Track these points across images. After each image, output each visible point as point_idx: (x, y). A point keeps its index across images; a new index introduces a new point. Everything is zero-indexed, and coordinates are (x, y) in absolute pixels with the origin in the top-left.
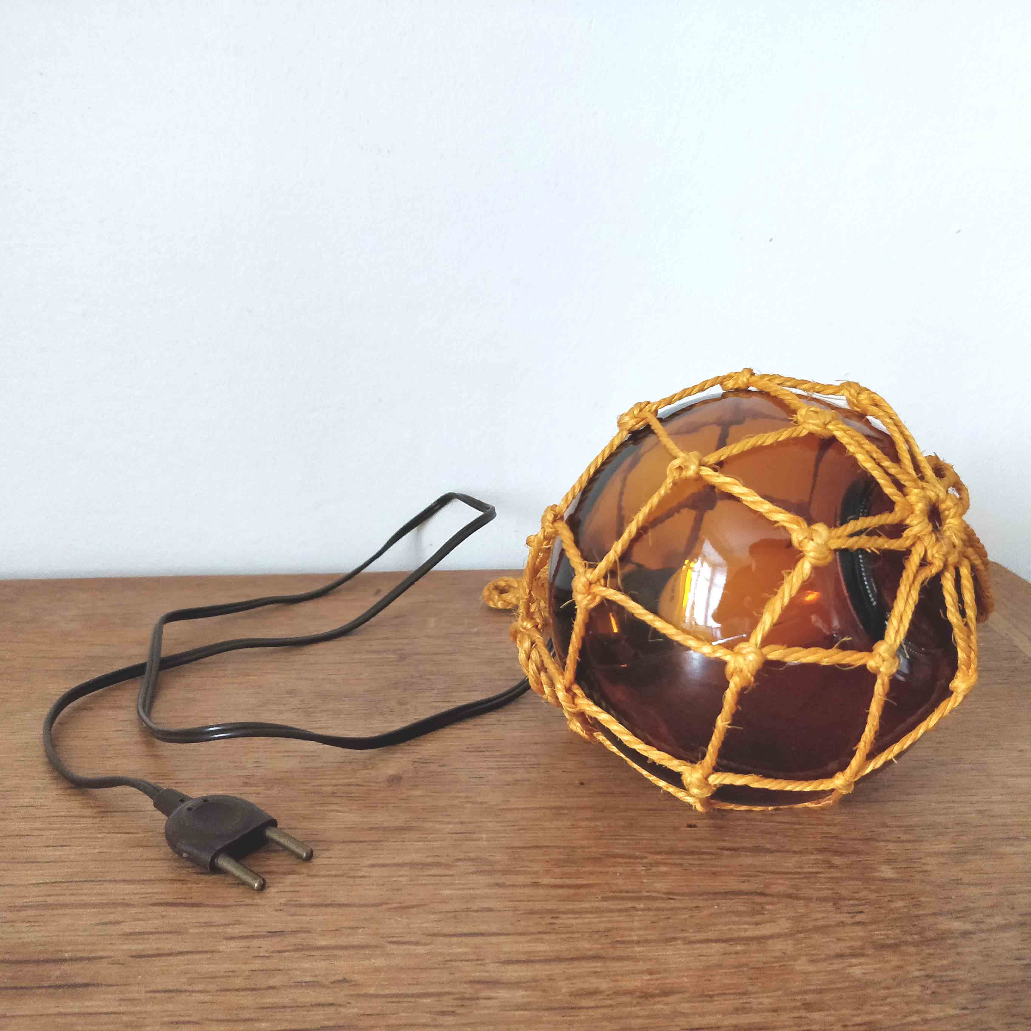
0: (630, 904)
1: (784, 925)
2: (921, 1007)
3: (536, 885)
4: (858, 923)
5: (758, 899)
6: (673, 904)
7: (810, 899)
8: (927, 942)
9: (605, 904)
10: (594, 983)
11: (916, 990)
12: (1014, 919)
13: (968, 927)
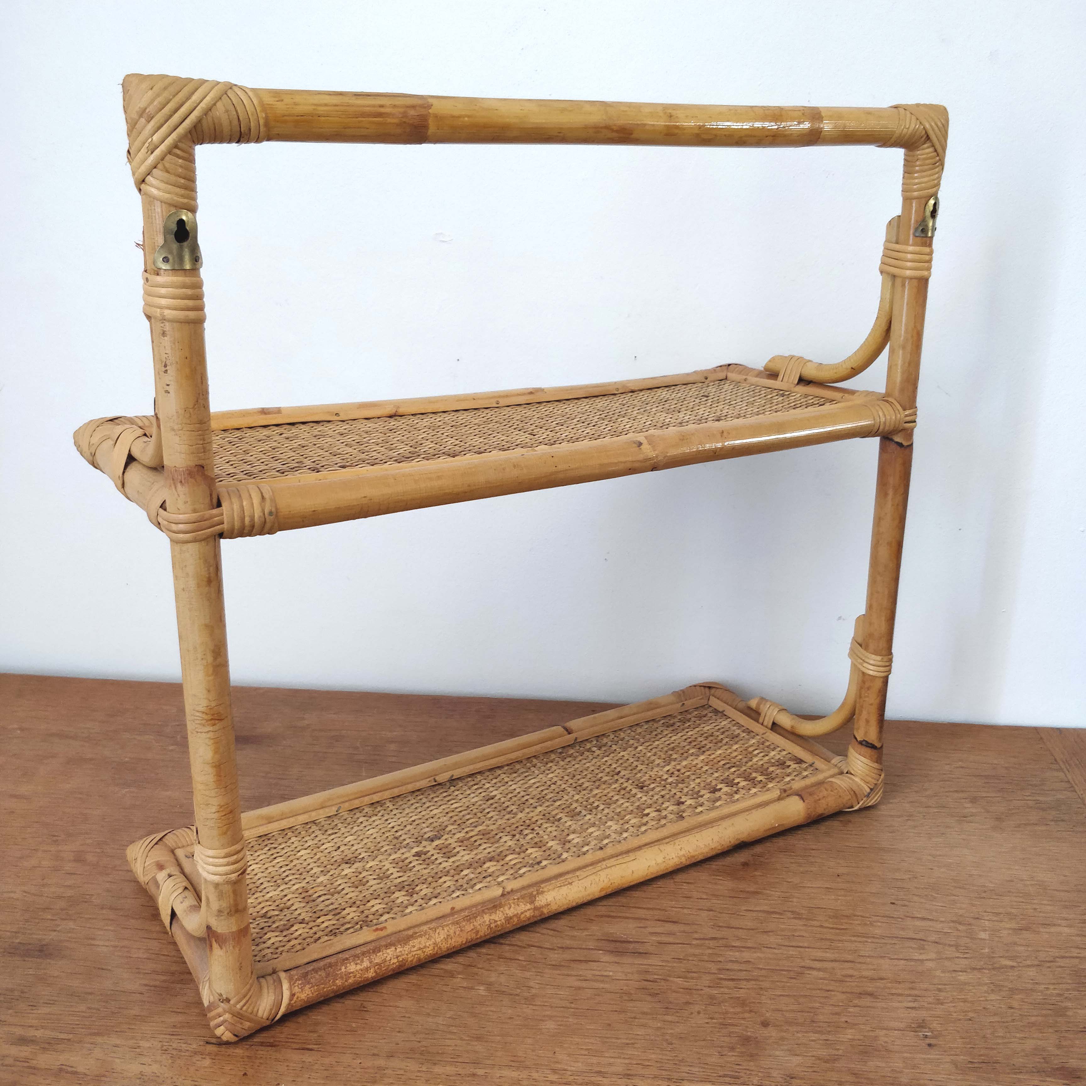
0: (865, 939)
1: (933, 956)
2: (986, 995)
3: (821, 926)
4: (965, 958)
5: (922, 942)
6: (883, 941)
7: (945, 945)
8: (994, 969)
9: (853, 939)
10: (850, 972)
11: (985, 988)
12: (1036, 963)
13: (1015, 964)
